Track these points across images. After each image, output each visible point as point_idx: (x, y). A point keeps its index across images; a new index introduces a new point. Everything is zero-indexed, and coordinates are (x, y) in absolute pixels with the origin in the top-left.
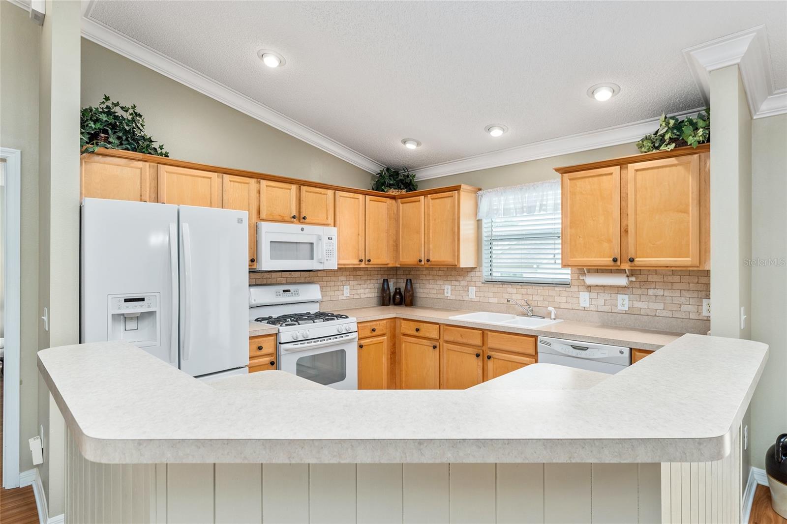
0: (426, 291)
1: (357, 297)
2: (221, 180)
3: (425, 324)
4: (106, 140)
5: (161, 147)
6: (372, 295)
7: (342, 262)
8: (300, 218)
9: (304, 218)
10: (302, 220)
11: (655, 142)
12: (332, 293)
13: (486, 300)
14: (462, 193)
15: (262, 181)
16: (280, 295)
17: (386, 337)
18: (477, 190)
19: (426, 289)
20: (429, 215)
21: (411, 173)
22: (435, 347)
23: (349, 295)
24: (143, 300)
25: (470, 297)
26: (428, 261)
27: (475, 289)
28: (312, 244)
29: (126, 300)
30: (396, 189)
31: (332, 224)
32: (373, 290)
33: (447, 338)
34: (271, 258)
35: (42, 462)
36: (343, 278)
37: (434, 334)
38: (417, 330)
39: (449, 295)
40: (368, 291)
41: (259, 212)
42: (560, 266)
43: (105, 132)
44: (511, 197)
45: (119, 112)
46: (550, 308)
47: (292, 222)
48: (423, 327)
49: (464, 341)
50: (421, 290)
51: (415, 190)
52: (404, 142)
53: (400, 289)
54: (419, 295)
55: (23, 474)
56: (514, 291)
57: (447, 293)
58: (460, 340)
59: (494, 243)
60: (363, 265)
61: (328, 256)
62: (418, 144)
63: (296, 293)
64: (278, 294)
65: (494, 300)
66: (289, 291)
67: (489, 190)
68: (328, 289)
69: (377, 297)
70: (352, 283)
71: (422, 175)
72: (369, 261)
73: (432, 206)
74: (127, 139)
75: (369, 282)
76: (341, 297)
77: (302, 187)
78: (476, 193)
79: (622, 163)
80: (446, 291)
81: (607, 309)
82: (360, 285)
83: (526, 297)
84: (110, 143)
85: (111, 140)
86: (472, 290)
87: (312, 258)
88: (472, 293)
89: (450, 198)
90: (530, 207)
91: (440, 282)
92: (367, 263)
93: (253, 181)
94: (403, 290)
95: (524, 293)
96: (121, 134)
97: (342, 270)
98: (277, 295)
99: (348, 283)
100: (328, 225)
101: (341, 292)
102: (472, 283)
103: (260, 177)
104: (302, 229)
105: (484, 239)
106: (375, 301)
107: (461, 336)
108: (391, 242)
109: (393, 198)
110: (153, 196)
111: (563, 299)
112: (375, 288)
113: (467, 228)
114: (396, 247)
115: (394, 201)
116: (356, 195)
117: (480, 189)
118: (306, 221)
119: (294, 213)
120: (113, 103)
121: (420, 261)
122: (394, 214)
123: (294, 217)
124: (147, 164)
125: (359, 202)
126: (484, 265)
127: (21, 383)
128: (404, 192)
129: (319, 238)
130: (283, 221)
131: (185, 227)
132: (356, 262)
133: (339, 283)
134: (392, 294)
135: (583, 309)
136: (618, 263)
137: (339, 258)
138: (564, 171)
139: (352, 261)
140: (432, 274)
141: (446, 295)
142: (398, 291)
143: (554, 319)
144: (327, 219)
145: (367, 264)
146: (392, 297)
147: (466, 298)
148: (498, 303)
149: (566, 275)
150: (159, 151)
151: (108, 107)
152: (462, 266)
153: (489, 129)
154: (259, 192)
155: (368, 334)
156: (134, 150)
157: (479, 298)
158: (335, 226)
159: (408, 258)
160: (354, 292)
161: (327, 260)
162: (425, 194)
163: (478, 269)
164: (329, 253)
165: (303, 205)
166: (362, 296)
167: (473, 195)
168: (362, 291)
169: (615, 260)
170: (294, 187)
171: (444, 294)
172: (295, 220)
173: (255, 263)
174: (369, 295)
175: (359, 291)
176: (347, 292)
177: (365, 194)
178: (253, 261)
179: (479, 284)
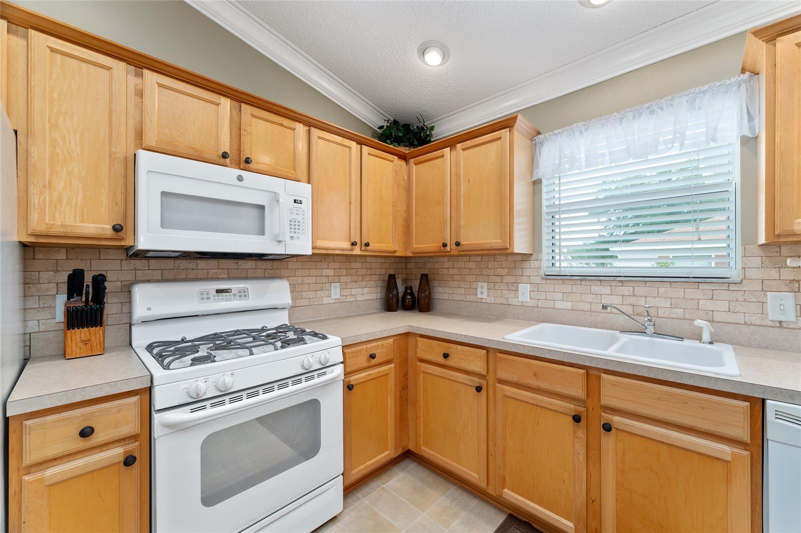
0: (448, 291)
1: (350, 299)
3: (459, 347)
6: (373, 296)
7: (321, 243)
8: (239, 160)
9: (247, 161)
10: (243, 165)
12: (311, 294)
13: (550, 304)
14: (516, 133)
16: (208, 298)
17: (393, 365)
18: (535, 134)
20: (458, 175)
22: (479, 389)
23: (338, 297)
25: (521, 299)
26: (458, 244)
27: (529, 287)
28: (262, 208)
30: (407, 146)
31: (304, 178)
32: (374, 289)
33: (502, 375)
34: (164, 226)
36: (330, 272)
37: (478, 366)
38: (446, 356)
39: (485, 296)
40: (368, 291)
41: (139, 132)
46: (698, 322)
47: (218, 164)
48: (454, 349)
49: (543, 385)
50: (441, 290)
52: (423, 51)
53: (411, 288)
54: (438, 296)
56: (607, 290)
57: (482, 293)
58: (533, 382)
60: (357, 251)
61: (293, 230)
63: (242, 294)
64: (205, 296)
65: (568, 305)
66: (228, 291)
67: (556, 132)
68: (306, 287)
69: (381, 298)
70: (343, 279)
72: (367, 245)
73: (464, 160)
75: (368, 278)
76: (326, 300)
77: (243, 105)
78: (532, 139)
80: (479, 290)
82: (356, 282)
83: (632, 300)
86: (525, 289)
87: (262, 232)
88: (524, 294)
89: (496, 143)
91: (469, 278)
92: (363, 248)
94: (416, 289)
95: (627, 293)
97: (319, 258)
98: (202, 299)
99: (337, 279)
100: (294, 179)
101: (327, 293)
102: (524, 279)
103: (140, 62)
104: (240, 179)
105: (544, 210)
106: (377, 304)
107: (535, 375)
108: (400, 221)
109: (403, 157)
111: (724, 306)
112: (377, 286)
115: (403, 163)
116: (347, 142)
117: (539, 133)
118: (251, 166)
119: (226, 148)
121: (445, 245)
122: (404, 180)
123: (225, 156)
125: (350, 151)
126: (545, 250)
129: (277, 200)
130: (200, 159)
132: (346, 245)
133: (323, 279)
134: (401, 295)
135: (778, 325)
137: (314, 237)
139: (340, 244)
140: (458, 266)
141: (479, 296)
142: (409, 291)
143: (711, 343)
144: (294, 168)
145: (365, 250)
146: (400, 299)
147: (514, 302)
148: (572, 310)
152: (515, 250)
154: (140, 93)
155: (364, 363)
157: (536, 301)
158: (309, 183)
159: (425, 243)
160: (346, 292)
161: (292, 237)
162: (452, 143)
163: (534, 257)
164: (294, 226)
165: (246, 139)
166: (360, 298)
167: (528, 142)
168: (359, 291)
170: (225, 102)
171: (476, 294)
172: (228, 161)
173: (122, 234)
174: (366, 297)
175: (354, 291)
176: (335, 292)
177: (361, 142)
178: (117, 229)
179: (538, 280)
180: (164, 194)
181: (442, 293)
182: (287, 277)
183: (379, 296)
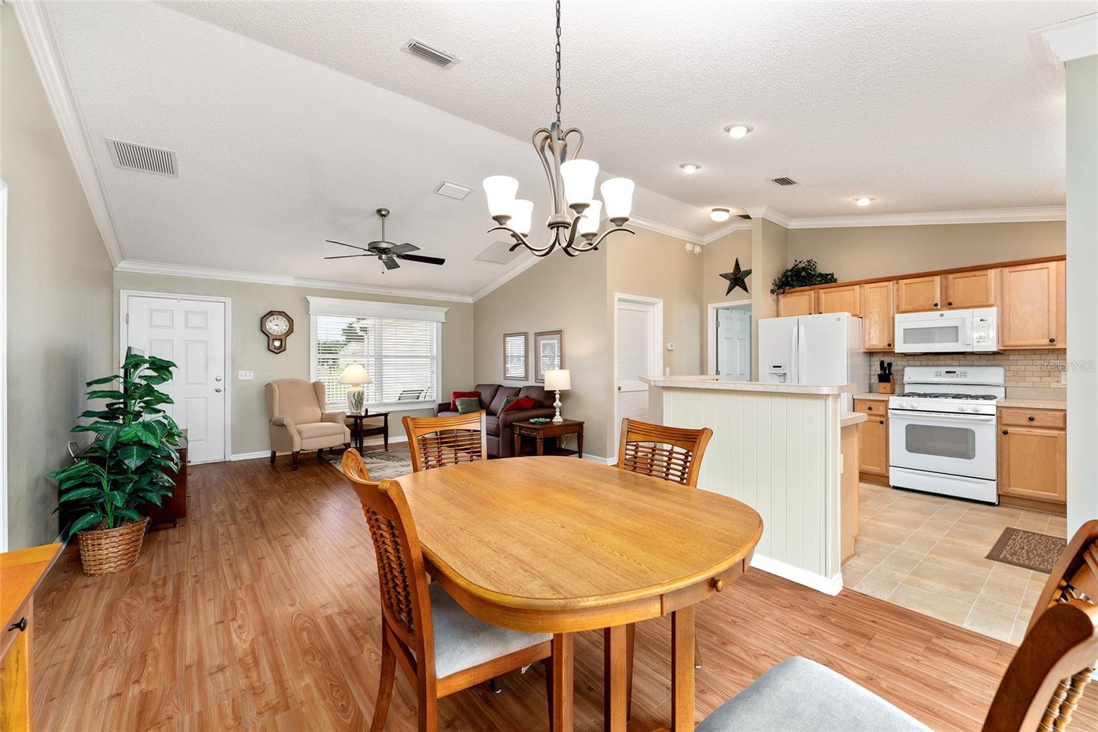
7: (1013, 343)
8: (944, 305)
9: (950, 304)
10: (947, 307)
12: (1036, 379)
15: (900, 281)
16: (941, 375)
24: (780, 367)
28: (957, 327)
29: (774, 367)
34: (905, 343)
45: (802, 266)
63: (963, 374)
64: (938, 374)
66: (954, 372)
77: (950, 275)
87: (957, 341)
93: (892, 283)
98: (937, 376)
100: (991, 306)
103: (899, 278)
118: (953, 306)
119: (936, 301)
120: (798, 262)
123: (936, 305)
124: (813, 291)
129: (966, 321)
130: (922, 310)
131: (802, 328)
132: (1046, 341)
137: (1001, 341)
139: (1035, 342)
144: (988, 299)
154: (898, 290)
155: (1024, 421)
161: (978, 342)
165: (951, 291)
170: (937, 278)
172: (939, 307)
173: (892, 347)
178: (889, 345)
180: (905, 330)
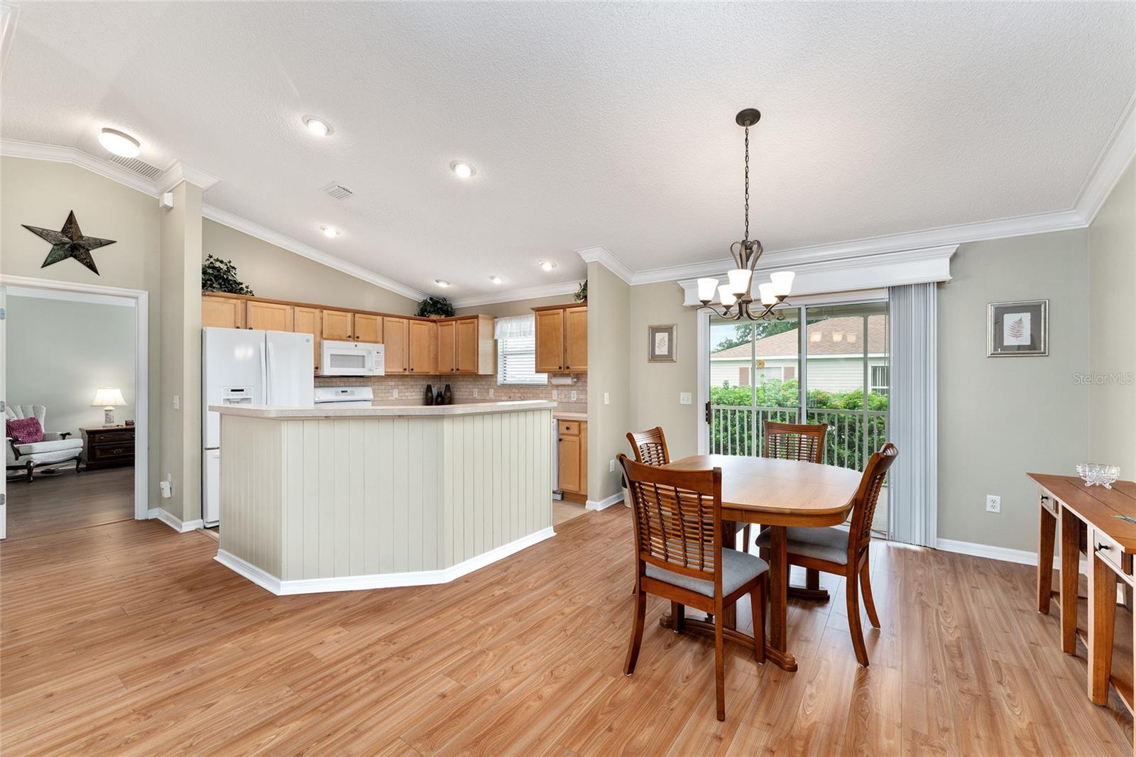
0: (461, 393)
1: (404, 398)
2: (292, 311)
4: (211, 286)
5: (247, 287)
6: (418, 397)
7: (388, 370)
8: (354, 337)
9: (358, 337)
10: (356, 339)
11: (578, 296)
12: (383, 395)
14: (480, 321)
15: (324, 310)
16: (339, 394)
18: (493, 318)
19: (461, 390)
20: (458, 335)
21: (448, 302)
23: (397, 397)
24: (242, 390)
25: (490, 396)
26: (458, 370)
28: (364, 356)
29: (232, 391)
30: (436, 315)
31: (381, 341)
34: (332, 366)
35: (170, 496)
36: (393, 383)
39: (476, 396)
40: (416, 394)
41: (322, 333)
42: (534, 372)
43: (211, 280)
44: (515, 324)
45: (218, 264)
47: (348, 341)
50: (458, 393)
51: (453, 315)
52: (437, 281)
53: (441, 392)
54: (456, 397)
55: (150, 511)
59: (508, 357)
60: (407, 373)
61: (376, 366)
62: (448, 284)
63: (352, 393)
64: (337, 393)
66: (346, 392)
67: (501, 318)
68: (381, 391)
70: (400, 387)
71: (458, 304)
72: (412, 370)
73: (461, 329)
74: (224, 284)
75: (414, 386)
76: (390, 398)
77: (356, 315)
78: (493, 320)
79: (564, 308)
80: (474, 393)
81: (566, 400)
82: (407, 389)
84: (214, 288)
85: (214, 285)
86: (492, 391)
87: (364, 367)
88: (491, 394)
89: (471, 324)
90: (524, 332)
91: (470, 386)
93: (317, 311)
94: (443, 392)
96: (221, 281)
97: (389, 376)
98: (336, 395)
99: (397, 387)
100: (377, 343)
101: (391, 393)
102: (491, 387)
103: (323, 308)
104: (356, 346)
105: (499, 353)
106: (421, 401)
108: (432, 356)
109: (434, 321)
110: (243, 322)
111: (544, 395)
112: (420, 392)
113: (484, 346)
114: (436, 359)
115: (434, 324)
116: (401, 320)
117: (496, 318)
118: (359, 339)
119: (349, 334)
120: (214, 260)
121: (452, 370)
122: (434, 333)
123: (349, 337)
124: (239, 301)
125: (404, 325)
126: (499, 373)
127: (148, 449)
128: (443, 317)
129: (370, 353)
130: (341, 339)
131: (270, 345)
132: (401, 370)
133: (389, 387)
134: (434, 397)
136: (562, 369)
137: (386, 367)
138: (538, 310)
139: (398, 369)
140: (463, 379)
142: (439, 395)
144: (377, 337)
145: (411, 372)
147: (487, 398)
149: (543, 378)
150: (245, 289)
151: (212, 263)
152: (480, 373)
153: (492, 278)
154: (322, 319)
156: (229, 292)
157: (495, 397)
158: (383, 343)
159: (444, 368)
160: (401, 394)
161: (376, 368)
162: (456, 320)
163: (495, 376)
164: (377, 363)
165: (357, 328)
166: (409, 398)
167: (491, 322)
168: (409, 393)
169: (560, 368)
170: (349, 315)
171: (473, 395)
172: (351, 339)
173: (319, 370)
174: (415, 397)
175: (406, 394)
176: (396, 394)
177: (409, 318)
178: (317, 368)
179: (495, 387)
180: (331, 355)
181: (458, 394)
182: (371, 386)
183: (422, 397)
